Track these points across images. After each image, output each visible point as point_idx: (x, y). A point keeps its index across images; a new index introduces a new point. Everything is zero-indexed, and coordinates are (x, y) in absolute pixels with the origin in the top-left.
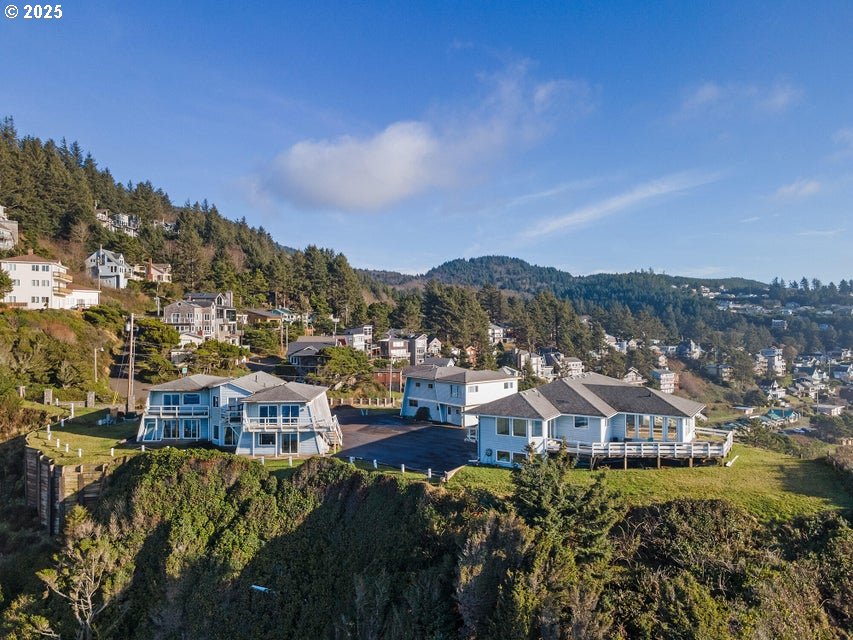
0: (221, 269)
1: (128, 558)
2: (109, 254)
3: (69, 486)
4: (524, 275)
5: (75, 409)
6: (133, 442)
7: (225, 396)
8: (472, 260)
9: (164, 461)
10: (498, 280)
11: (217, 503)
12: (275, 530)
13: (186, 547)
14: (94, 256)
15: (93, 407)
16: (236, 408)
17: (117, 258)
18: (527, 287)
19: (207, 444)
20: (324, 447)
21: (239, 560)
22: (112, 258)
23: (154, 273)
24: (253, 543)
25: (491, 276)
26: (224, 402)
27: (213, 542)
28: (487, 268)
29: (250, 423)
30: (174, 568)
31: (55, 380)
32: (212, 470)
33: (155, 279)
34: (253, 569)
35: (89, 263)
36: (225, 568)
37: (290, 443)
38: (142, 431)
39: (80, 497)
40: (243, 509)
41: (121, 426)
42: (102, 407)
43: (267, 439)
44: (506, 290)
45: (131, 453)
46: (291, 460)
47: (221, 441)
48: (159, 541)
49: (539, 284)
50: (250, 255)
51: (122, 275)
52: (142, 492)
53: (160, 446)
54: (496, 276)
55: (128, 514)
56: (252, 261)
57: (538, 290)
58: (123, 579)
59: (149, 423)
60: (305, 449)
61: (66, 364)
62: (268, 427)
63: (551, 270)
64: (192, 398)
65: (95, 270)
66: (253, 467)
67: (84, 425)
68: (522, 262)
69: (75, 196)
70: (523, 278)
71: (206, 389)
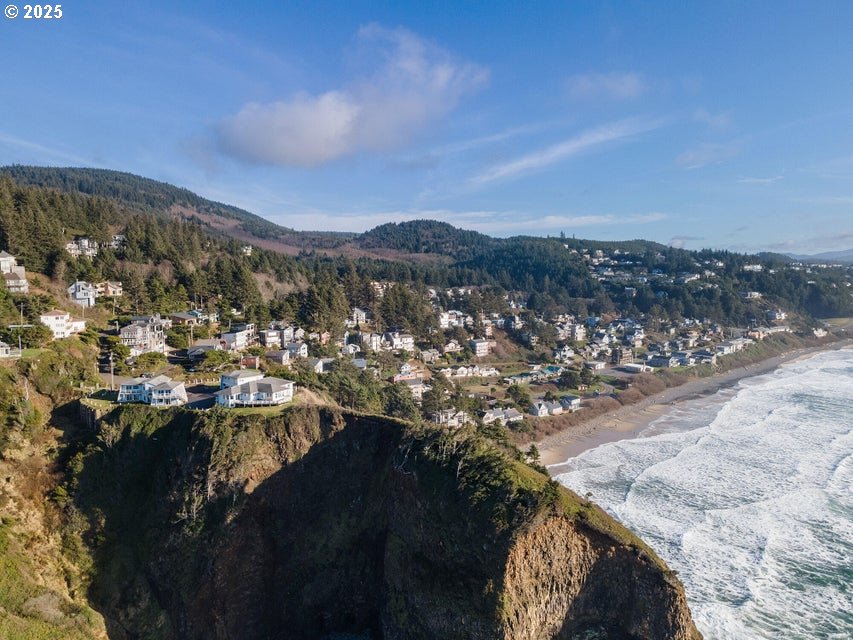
0: (155, 286)
1: (119, 433)
2: (82, 284)
3: (98, 415)
4: (448, 239)
5: (92, 389)
6: (116, 402)
7: (147, 387)
8: (402, 224)
9: (128, 408)
10: (424, 244)
11: (144, 419)
12: (160, 425)
13: (135, 430)
14: (73, 286)
15: (99, 389)
16: (150, 390)
17: (87, 286)
18: (450, 250)
19: (142, 402)
20: (180, 403)
21: (150, 433)
22: (84, 287)
23: (111, 290)
24: (154, 429)
25: (418, 241)
26: (147, 388)
27: (142, 429)
28: (416, 232)
29: (155, 396)
30: (132, 435)
31: (82, 378)
32: (143, 410)
33: (111, 294)
34: (154, 435)
35: (71, 290)
36: (146, 435)
37: (167, 401)
38: (119, 398)
39: (102, 418)
40: (152, 420)
41: (110, 396)
42: (102, 389)
43: (161, 400)
44: (431, 254)
45: (117, 406)
46: (167, 406)
47: (146, 401)
48: (128, 429)
49: (460, 247)
50: (178, 268)
51: (91, 297)
52: (122, 416)
53: (126, 403)
54: (423, 240)
55: (118, 422)
56: (178, 273)
57: (459, 253)
58: (118, 437)
59: (122, 396)
60: (173, 403)
61: (85, 372)
62: (161, 397)
63: (474, 234)
64: (136, 387)
65: (74, 294)
66: (155, 409)
67: (98, 396)
68: (449, 226)
69: (55, 240)
70: (447, 242)
71: (140, 384)
